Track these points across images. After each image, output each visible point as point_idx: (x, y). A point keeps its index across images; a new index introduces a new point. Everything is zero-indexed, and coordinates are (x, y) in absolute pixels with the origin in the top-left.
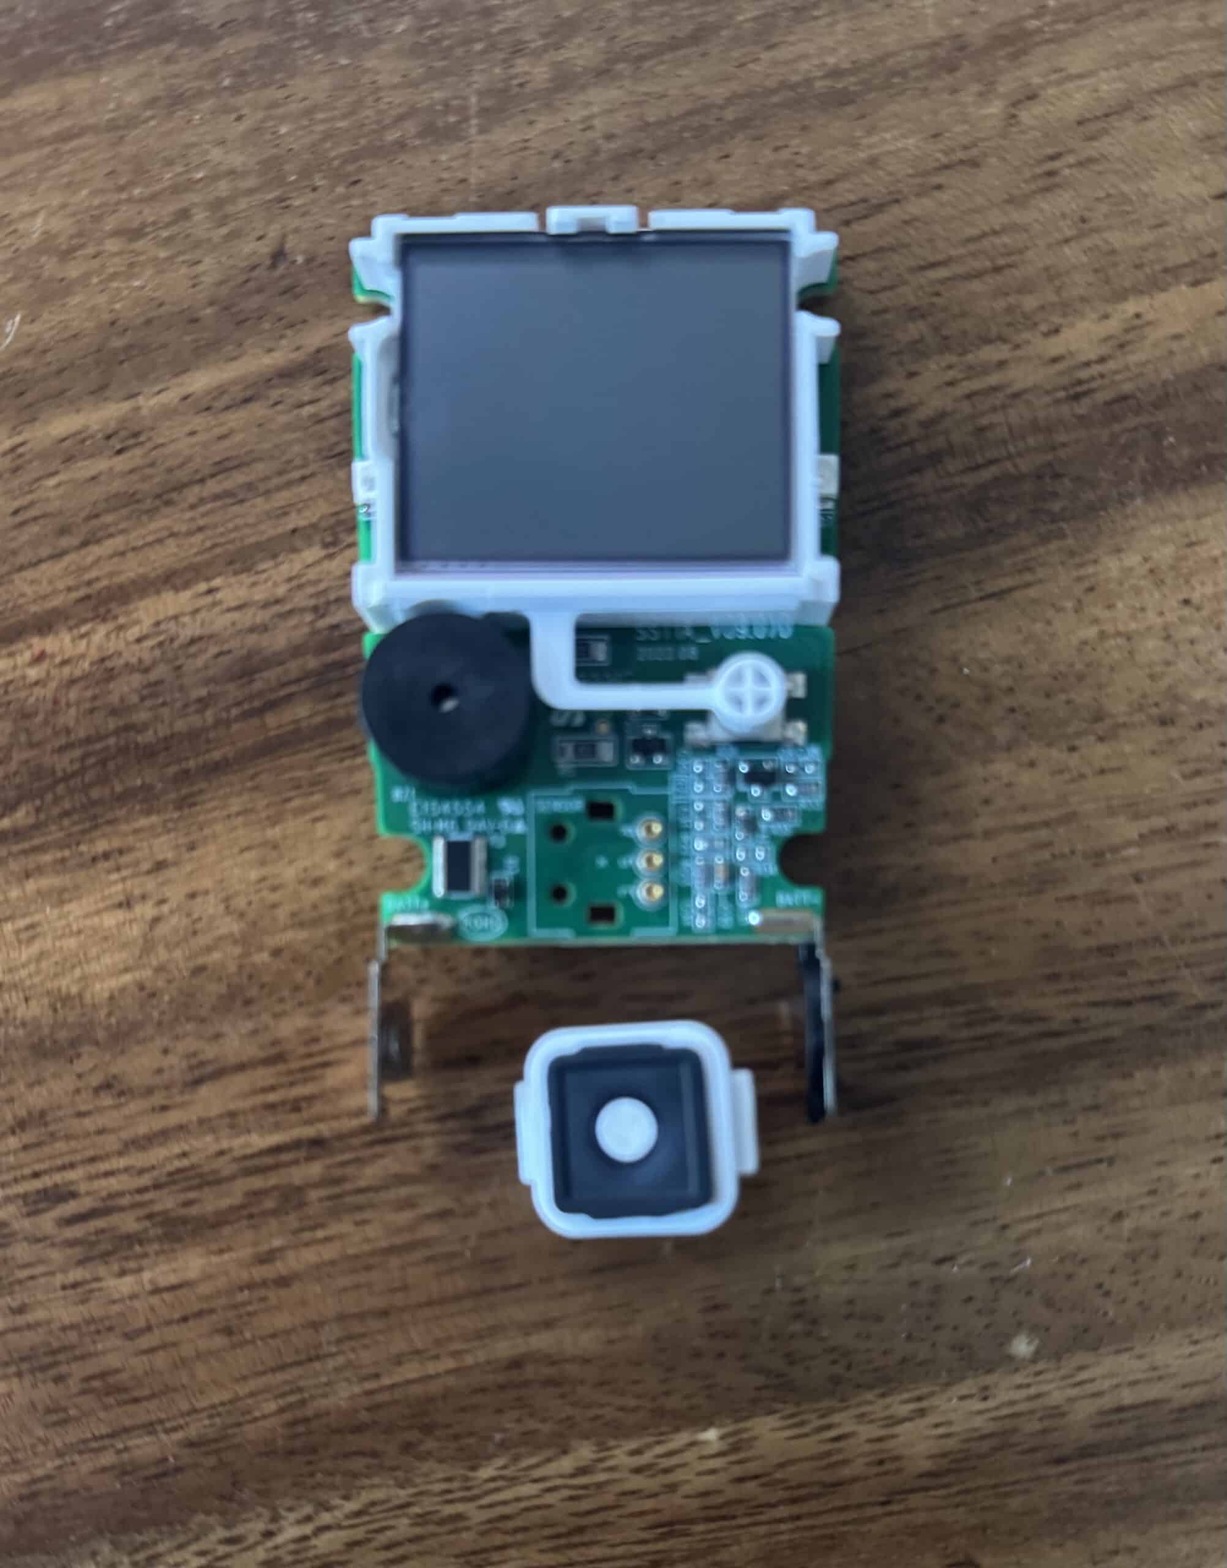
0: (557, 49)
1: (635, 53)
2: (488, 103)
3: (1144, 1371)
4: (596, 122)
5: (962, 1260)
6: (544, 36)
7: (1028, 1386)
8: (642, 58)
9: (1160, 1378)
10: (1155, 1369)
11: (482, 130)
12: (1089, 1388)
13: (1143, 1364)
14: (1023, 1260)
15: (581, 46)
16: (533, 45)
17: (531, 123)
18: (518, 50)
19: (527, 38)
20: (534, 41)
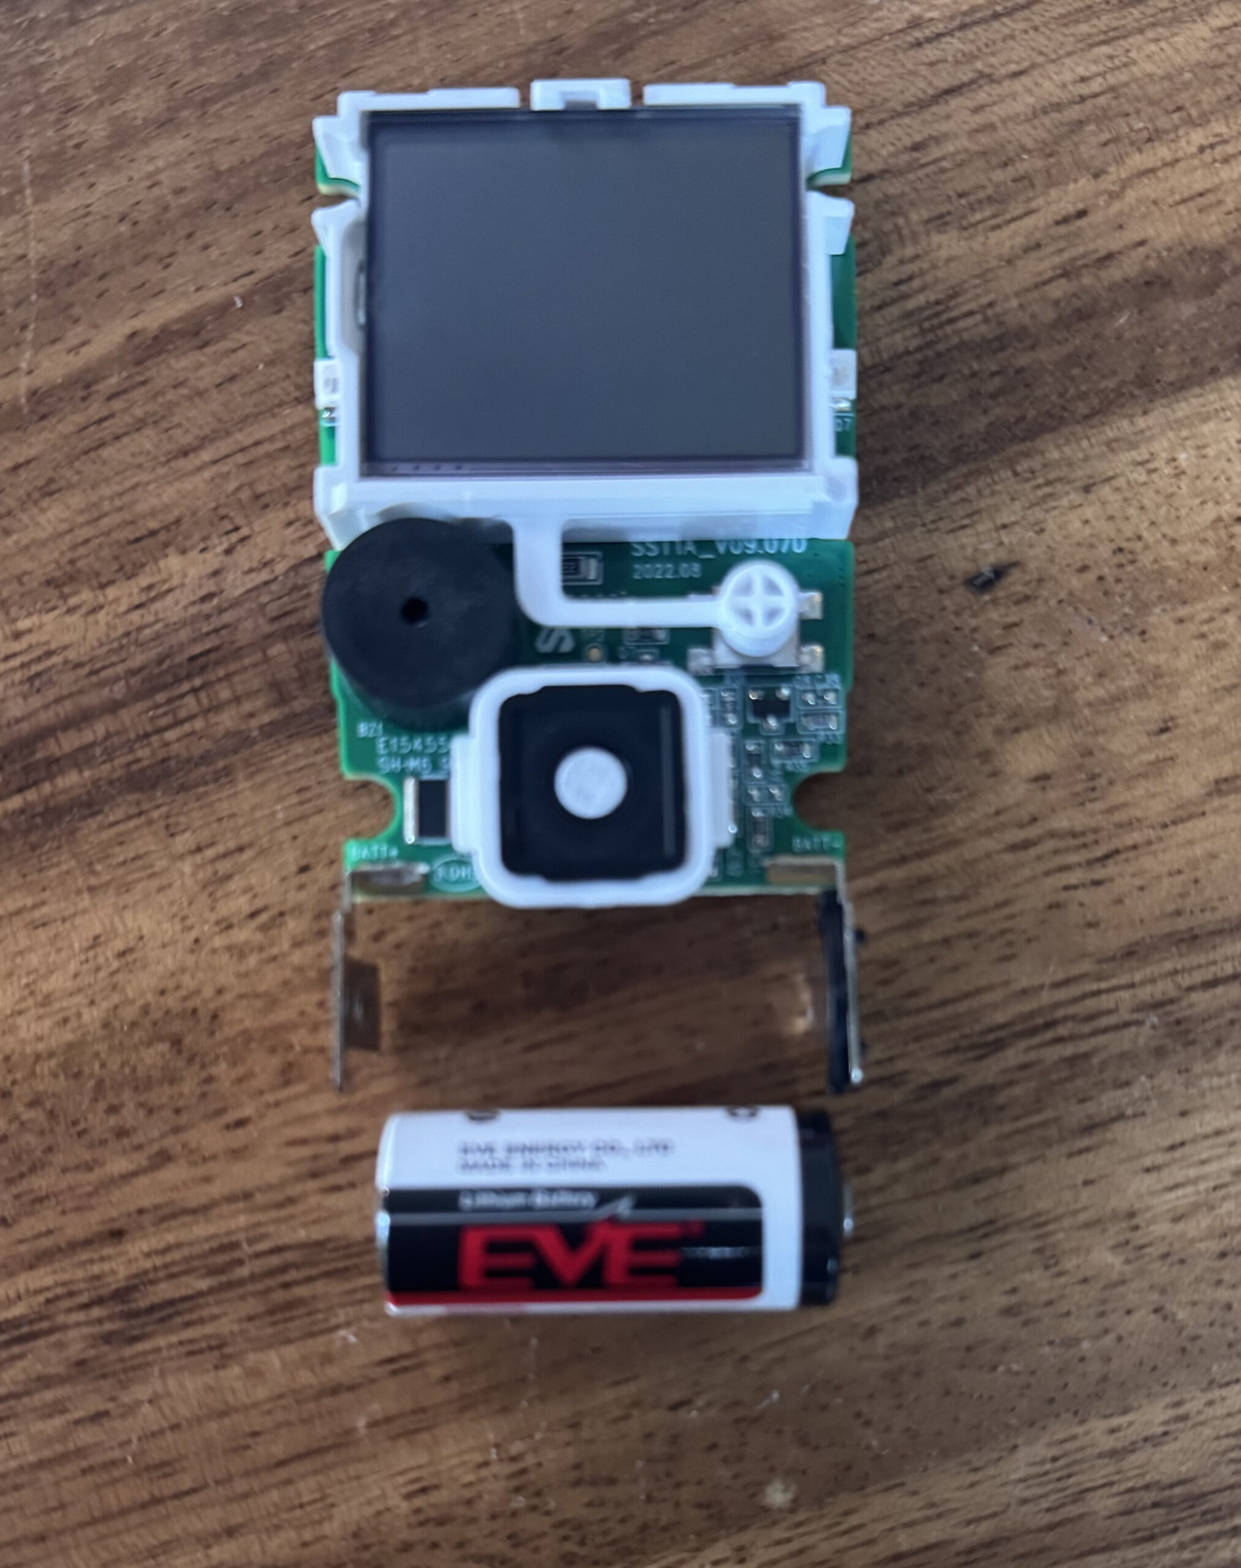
0: (113, 103)
1: (199, 98)
2: (40, 170)
3: (920, 1509)
4: (162, 177)
5: (700, 1403)
6: (97, 90)
7: (789, 1540)
8: (206, 102)
9: (939, 1516)
10: (932, 1505)
11: (37, 201)
12: (861, 1536)
13: (917, 1502)
14: (768, 1394)
15: (138, 96)
16: (87, 102)
17: (92, 185)
18: (70, 108)
19: (79, 95)
20: (87, 96)
